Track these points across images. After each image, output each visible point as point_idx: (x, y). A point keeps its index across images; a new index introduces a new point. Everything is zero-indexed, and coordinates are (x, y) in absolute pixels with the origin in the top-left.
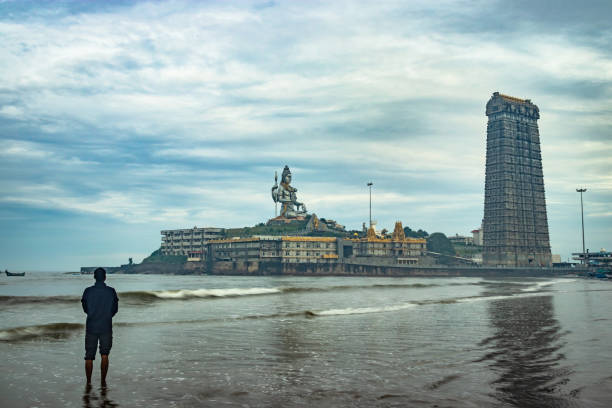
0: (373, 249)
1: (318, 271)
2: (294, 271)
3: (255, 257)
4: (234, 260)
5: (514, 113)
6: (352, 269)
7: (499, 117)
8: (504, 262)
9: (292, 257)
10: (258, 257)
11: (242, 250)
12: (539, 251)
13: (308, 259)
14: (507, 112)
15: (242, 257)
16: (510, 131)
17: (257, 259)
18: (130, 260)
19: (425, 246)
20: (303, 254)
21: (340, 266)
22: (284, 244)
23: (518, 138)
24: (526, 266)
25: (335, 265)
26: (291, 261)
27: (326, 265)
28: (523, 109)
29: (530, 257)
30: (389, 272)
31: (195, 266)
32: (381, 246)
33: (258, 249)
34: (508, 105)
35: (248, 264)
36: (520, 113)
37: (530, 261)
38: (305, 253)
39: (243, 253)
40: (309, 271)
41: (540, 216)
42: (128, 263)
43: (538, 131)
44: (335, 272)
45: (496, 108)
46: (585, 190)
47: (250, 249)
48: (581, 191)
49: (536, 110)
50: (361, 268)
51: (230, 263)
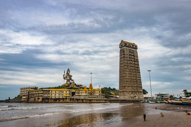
0: (82, 93)
1: (61, 101)
2: (53, 101)
3: (41, 96)
4: (35, 97)
5: (128, 47)
6: (72, 100)
7: (123, 48)
8: (125, 97)
9: (53, 96)
10: (42, 96)
11: (37, 94)
12: (138, 93)
13: (59, 97)
14: (126, 46)
15: (37, 96)
16: (127, 52)
17: (41, 97)
18: (9, 98)
19: (100, 92)
20: (57, 95)
21: (68, 99)
22: (50, 92)
23: (130, 55)
24: (134, 98)
25: (66, 99)
26: (53, 97)
27: (63, 99)
28: (131, 46)
29: (135, 95)
30: (84, 101)
31: (24, 100)
32: (85, 92)
33: (42, 93)
34: (126, 44)
35: (39, 99)
36: (130, 47)
37: (135, 96)
38: (58, 94)
39: (37, 95)
40: (58, 101)
41: (139, 81)
42: (8, 99)
43: (137, 53)
44: (66, 101)
45: (122, 45)
46: (151, 71)
47: (39, 93)
48: (149, 71)
49: (136, 46)
50: (75, 100)
51: (33, 99)
